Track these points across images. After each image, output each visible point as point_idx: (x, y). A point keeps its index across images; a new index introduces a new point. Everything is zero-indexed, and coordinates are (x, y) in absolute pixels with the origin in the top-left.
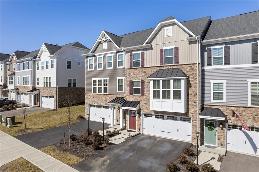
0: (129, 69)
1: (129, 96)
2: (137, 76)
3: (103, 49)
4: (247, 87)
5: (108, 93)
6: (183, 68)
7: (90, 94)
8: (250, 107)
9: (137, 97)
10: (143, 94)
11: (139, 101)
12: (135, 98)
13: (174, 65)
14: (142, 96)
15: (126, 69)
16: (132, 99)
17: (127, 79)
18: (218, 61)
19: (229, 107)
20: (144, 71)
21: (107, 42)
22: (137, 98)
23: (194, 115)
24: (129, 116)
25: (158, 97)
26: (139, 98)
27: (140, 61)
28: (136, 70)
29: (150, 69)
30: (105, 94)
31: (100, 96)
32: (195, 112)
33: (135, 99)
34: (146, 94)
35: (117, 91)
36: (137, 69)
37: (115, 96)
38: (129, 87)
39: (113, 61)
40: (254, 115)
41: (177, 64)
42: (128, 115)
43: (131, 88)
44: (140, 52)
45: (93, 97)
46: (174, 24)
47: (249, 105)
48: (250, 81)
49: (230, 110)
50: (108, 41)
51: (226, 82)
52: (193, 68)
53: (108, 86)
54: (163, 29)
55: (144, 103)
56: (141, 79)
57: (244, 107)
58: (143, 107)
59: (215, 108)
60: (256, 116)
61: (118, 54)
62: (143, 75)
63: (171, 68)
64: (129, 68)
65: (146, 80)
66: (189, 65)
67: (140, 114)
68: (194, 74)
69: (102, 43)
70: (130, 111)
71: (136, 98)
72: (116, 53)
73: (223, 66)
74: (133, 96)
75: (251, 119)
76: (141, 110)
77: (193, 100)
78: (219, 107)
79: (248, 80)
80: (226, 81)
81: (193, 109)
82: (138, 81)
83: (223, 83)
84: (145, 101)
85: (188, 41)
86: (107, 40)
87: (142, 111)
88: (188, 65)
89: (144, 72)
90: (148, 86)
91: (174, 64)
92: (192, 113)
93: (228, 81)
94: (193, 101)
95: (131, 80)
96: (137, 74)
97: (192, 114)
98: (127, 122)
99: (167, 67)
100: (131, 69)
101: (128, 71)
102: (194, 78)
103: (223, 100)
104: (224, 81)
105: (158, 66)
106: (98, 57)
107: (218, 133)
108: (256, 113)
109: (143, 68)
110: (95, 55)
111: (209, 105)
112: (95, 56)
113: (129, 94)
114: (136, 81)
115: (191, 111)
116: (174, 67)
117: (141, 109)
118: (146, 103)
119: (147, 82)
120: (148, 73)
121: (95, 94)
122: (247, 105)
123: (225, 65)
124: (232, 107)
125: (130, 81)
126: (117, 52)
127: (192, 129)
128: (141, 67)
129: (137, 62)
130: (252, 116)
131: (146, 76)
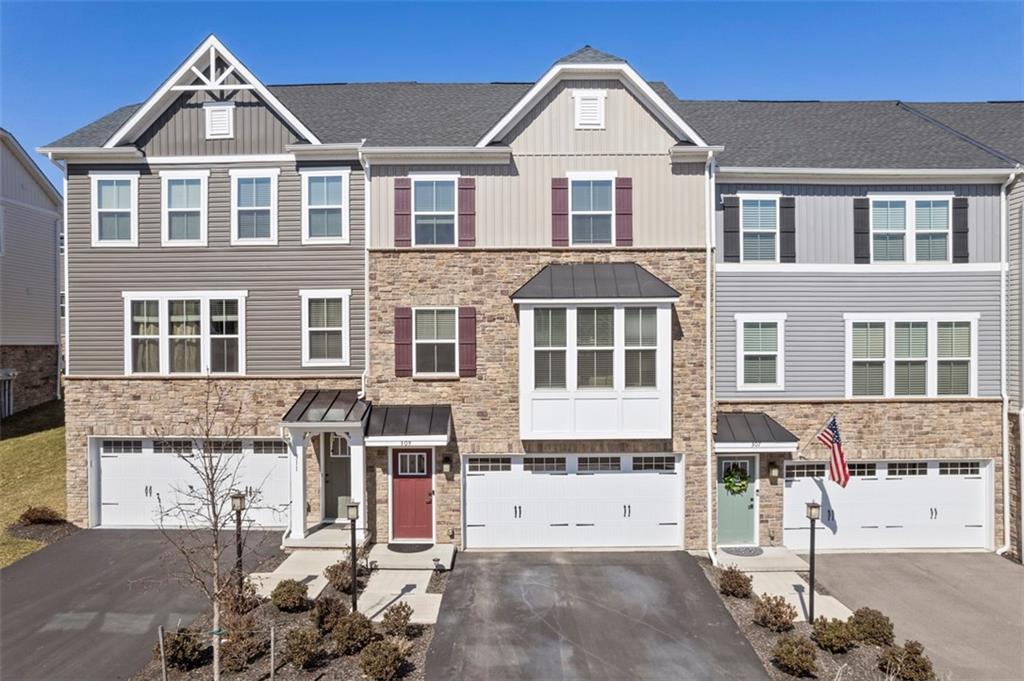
0: (394, 251)
1: (390, 384)
2: (433, 287)
3: (208, 137)
4: (842, 339)
5: (242, 372)
6: (650, 262)
7: (105, 382)
8: (852, 402)
9: (434, 384)
10: (469, 371)
11: (448, 403)
12: (423, 391)
13: (616, 251)
14: (462, 380)
15: (371, 251)
16: (410, 394)
17: (378, 298)
18: (759, 246)
19: (794, 406)
20: (475, 265)
21: (238, 104)
22: (437, 388)
23: (692, 443)
24: (390, 477)
25: (559, 380)
26: (446, 389)
27: (452, 217)
28: (433, 258)
29: (507, 259)
30: (219, 379)
31: (187, 388)
32: (697, 430)
33: (423, 395)
34: (485, 370)
35: (300, 359)
36: (438, 255)
37: (291, 383)
38: (392, 338)
39: (273, 209)
40: (861, 426)
41: (628, 248)
42: (385, 471)
43: (402, 346)
44: (454, 177)
45: (136, 398)
46: (614, 82)
47: (849, 396)
48: (851, 318)
49: (797, 417)
50: (238, 98)
51: (786, 321)
52: (691, 267)
53: (241, 336)
54: (563, 93)
55: (476, 410)
56: (456, 300)
57: (835, 403)
58: (470, 431)
59: (752, 413)
60: (864, 427)
61: (306, 174)
62: (470, 283)
63: (603, 260)
64: (392, 246)
65: (484, 308)
66: (676, 253)
67: (454, 460)
68: (694, 289)
69: (199, 106)
70: (396, 451)
71: (430, 389)
72: (297, 170)
73: (776, 266)
74: (414, 380)
75: (852, 438)
76: (459, 444)
77: (688, 386)
78: (766, 406)
79: (846, 316)
80: (785, 318)
81: (690, 419)
82: (440, 312)
83: (776, 323)
84: (478, 399)
85: (670, 161)
86: (235, 92)
87: (464, 450)
88: (672, 253)
89: (475, 272)
90: (492, 334)
91: (613, 245)
92: (686, 435)
93: (790, 319)
94: (689, 389)
95: (404, 302)
96: (437, 277)
97: (685, 439)
98: (378, 506)
99: (584, 257)
100: (402, 255)
101: (385, 263)
102: (691, 303)
103: (774, 381)
104: (780, 318)
105: (544, 250)
106: (166, 176)
107: (761, 497)
108: (866, 417)
109: (468, 254)
110: (147, 165)
111: (732, 404)
112: (144, 169)
113: (390, 373)
114: (432, 312)
115: (682, 429)
116: (613, 258)
117: (458, 437)
118: (482, 409)
119: (487, 314)
120: (493, 276)
121: (142, 379)
122: (844, 396)
123: (782, 261)
124: (802, 406)
125: (398, 310)
126: (301, 164)
127: (686, 498)
128: (456, 245)
129: (434, 222)
130: (855, 430)
131: (484, 290)
